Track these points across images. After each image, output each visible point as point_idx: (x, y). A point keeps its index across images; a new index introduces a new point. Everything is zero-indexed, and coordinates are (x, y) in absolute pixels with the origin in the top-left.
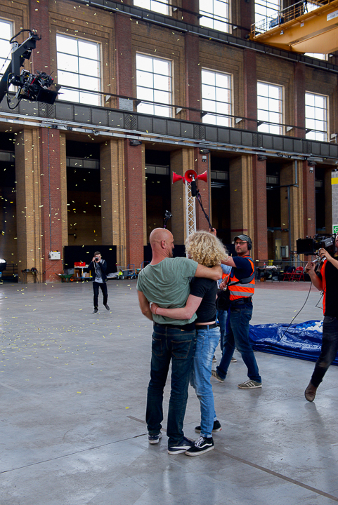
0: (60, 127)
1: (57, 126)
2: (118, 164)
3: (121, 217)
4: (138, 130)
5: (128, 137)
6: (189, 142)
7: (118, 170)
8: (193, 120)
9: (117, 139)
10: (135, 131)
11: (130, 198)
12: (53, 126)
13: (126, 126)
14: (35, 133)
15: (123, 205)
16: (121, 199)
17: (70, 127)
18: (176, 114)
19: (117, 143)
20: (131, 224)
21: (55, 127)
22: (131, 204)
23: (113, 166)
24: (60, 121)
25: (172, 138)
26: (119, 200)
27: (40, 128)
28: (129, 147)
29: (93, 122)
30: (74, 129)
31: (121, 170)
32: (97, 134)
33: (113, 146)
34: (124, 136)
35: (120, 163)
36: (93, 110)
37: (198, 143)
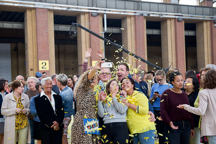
0: (144, 15)
1: (143, 14)
2: (171, 31)
3: (173, 58)
4: (181, 13)
5: (177, 17)
6: (207, 18)
7: (171, 34)
8: (209, 6)
9: (170, 19)
10: (180, 14)
11: (178, 48)
12: (141, 14)
13: (175, 12)
14: (132, 18)
15: (174, 52)
16: (173, 49)
17: (149, 15)
18: (199, 3)
19: (171, 21)
20: (179, 62)
21: (142, 15)
22: (179, 51)
23: (168, 32)
24: (144, 12)
25: (199, 16)
26: (172, 50)
27: (135, 16)
28: (177, 22)
29: (159, 11)
30: (151, 15)
31: (172, 34)
32: (162, 17)
33: (169, 22)
34: (174, 17)
35: (172, 31)
36: (159, 5)
37: (213, 18)
